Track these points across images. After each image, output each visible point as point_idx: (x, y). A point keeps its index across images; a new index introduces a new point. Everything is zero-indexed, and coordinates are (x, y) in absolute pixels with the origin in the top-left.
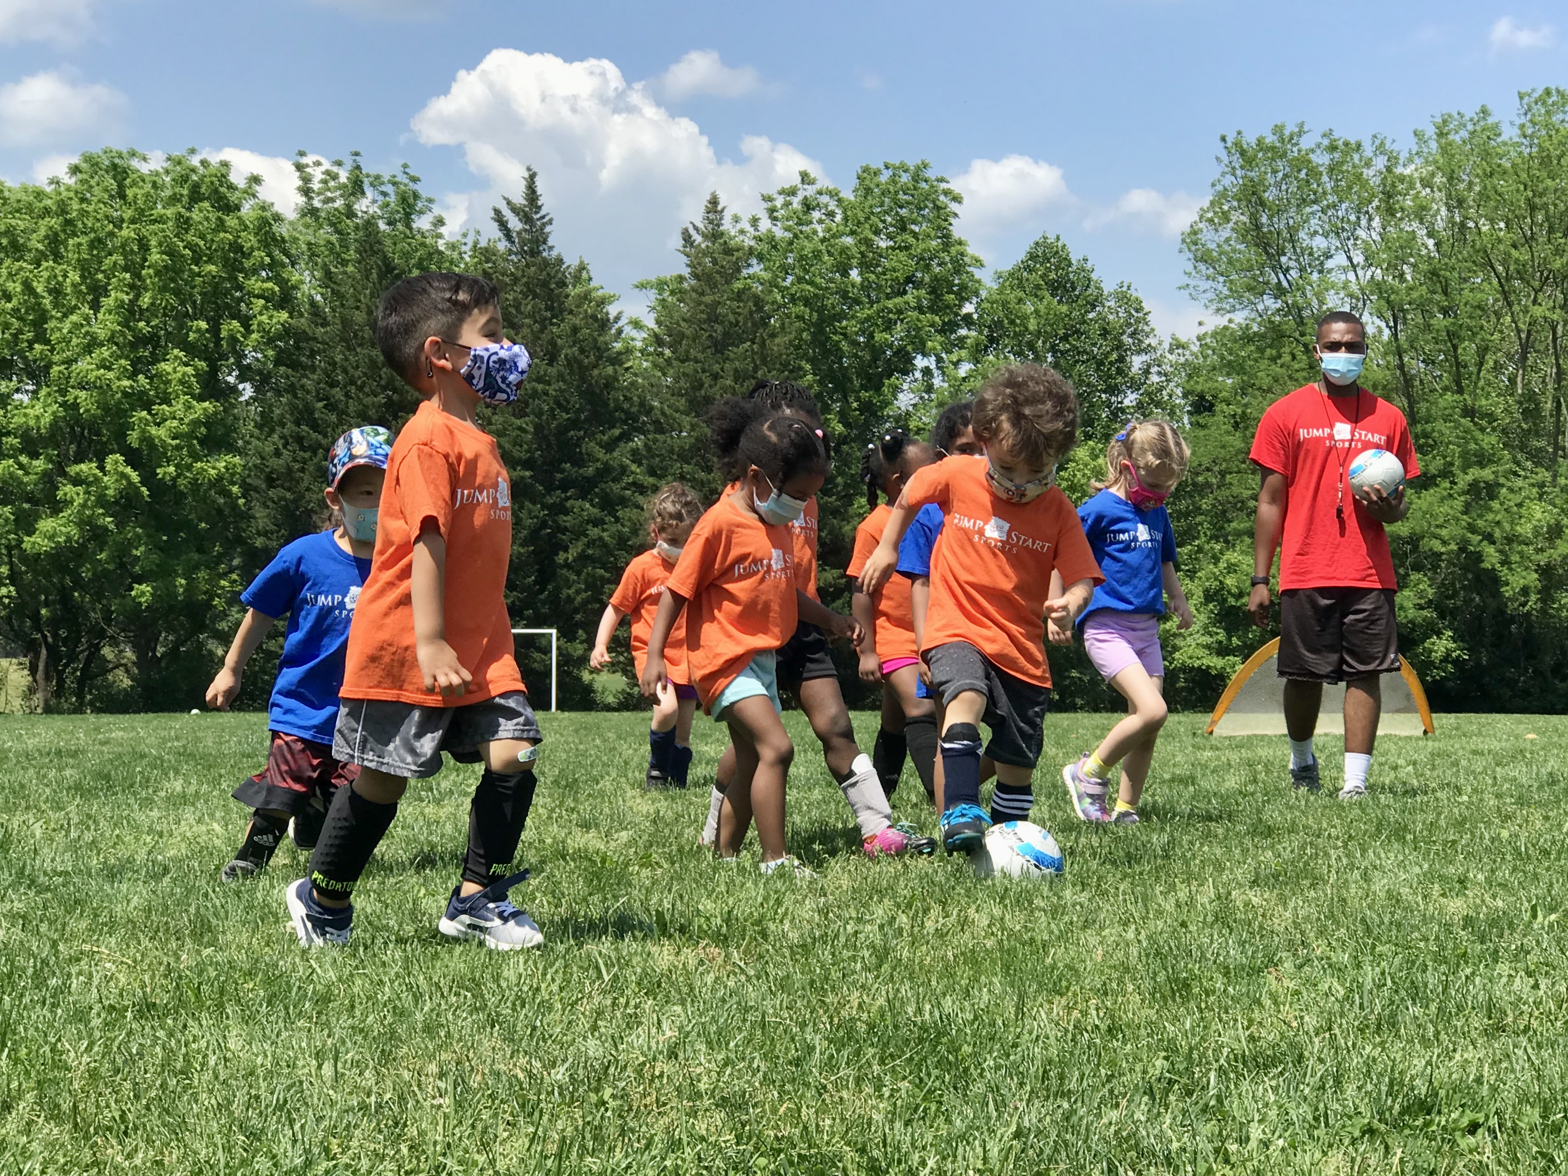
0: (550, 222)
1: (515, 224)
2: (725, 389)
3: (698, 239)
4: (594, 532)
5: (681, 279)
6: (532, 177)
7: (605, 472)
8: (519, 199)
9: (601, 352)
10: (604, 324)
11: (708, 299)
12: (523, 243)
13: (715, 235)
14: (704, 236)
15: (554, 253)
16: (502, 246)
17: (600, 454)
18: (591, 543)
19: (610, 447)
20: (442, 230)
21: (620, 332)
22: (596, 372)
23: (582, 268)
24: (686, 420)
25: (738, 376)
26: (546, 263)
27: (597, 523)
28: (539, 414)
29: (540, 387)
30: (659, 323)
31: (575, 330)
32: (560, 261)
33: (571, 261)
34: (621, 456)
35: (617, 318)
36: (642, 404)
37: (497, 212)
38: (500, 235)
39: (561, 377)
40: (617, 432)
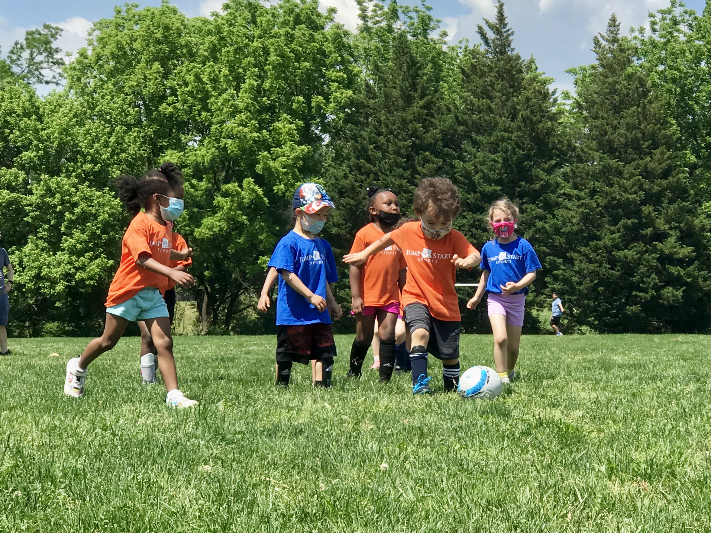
0: (512, 33)
1: (491, 35)
2: (621, 135)
3: (603, 43)
4: (540, 224)
5: (593, 67)
6: (501, 6)
7: (547, 187)
8: (494, 20)
9: (544, 113)
10: (546, 96)
11: (610, 80)
12: (496, 46)
13: (615, 40)
14: (607, 41)
15: (515, 53)
16: (483, 48)
17: (544, 176)
18: (538, 231)
19: (549, 171)
20: (446, 39)
21: (555, 100)
22: (540, 126)
23: (532, 61)
24: (597, 155)
25: (629, 128)
26: (510, 59)
27: (542, 218)
28: (506, 151)
29: (506, 135)
30: (580, 95)
31: (528, 99)
32: (519, 57)
33: (525, 58)
34: (557, 177)
35: (554, 93)
36: (569, 145)
37: (480, 28)
38: (482, 42)
39: (519, 128)
40: (553, 162)
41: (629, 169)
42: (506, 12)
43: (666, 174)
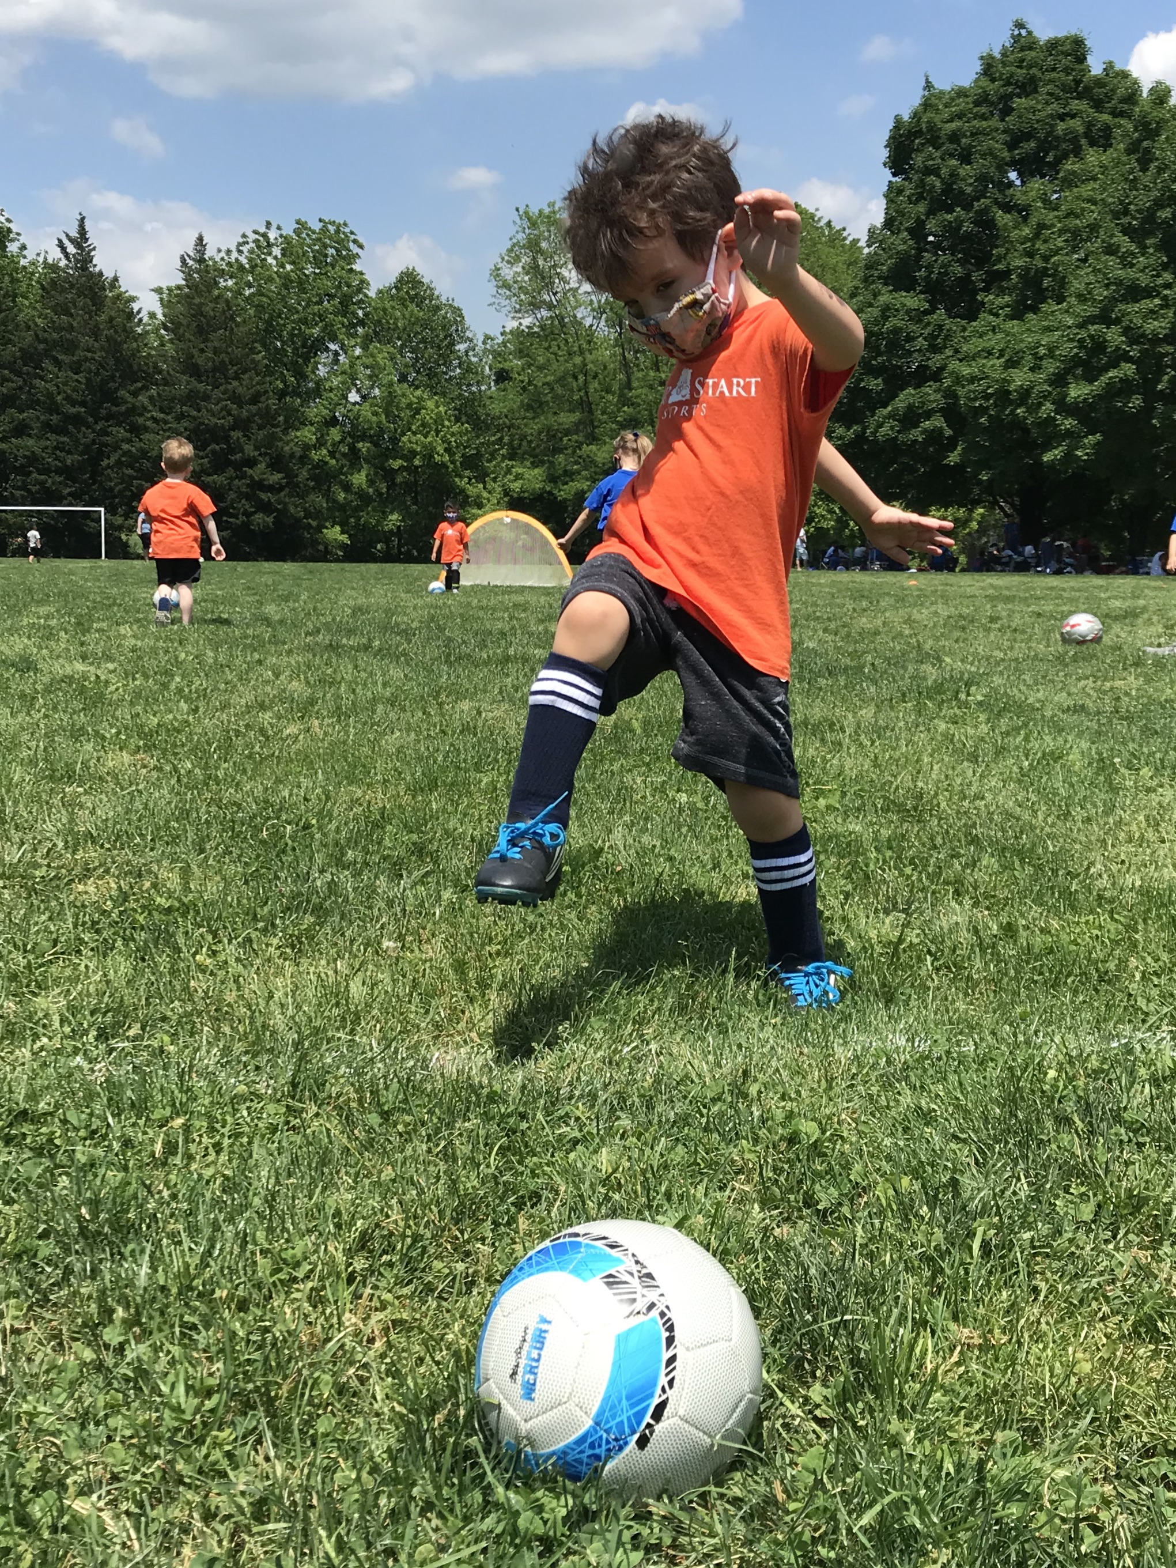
0: (94, 249)
1: (71, 249)
2: (208, 359)
3: (190, 263)
4: (125, 447)
5: (179, 287)
6: (83, 219)
7: (133, 411)
8: (74, 234)
9: (129, 333)
10: (131, 315)
11: (197, 301)
12: (77, 261)
13: (201, 261)
14: (194, 260)
15: (97, 269)
16: (63, 263)
17: (130, 399)
18: (125, 454)
19: (135, 394)
20: (25, 253)
21: (141, 320)
22: (125, 346)
23: (116, 279)
24: (185, 378)
25: (216, 351)
26: (92, 275)
27: (129, 441)
28: (90, 371)
29: (89, 355)
30: (164, 316)
31: (111, 319)
32: (101, 274)
33: (108, 274)
34: (143, 399)
35: (139, 312)
36: (156, 366)
37: (60, 241)
38: (62, 256)
39: (102, 349)
40: (139, 385)
41: (217, 393)
42: (88, 225)
43: (255, 400)
